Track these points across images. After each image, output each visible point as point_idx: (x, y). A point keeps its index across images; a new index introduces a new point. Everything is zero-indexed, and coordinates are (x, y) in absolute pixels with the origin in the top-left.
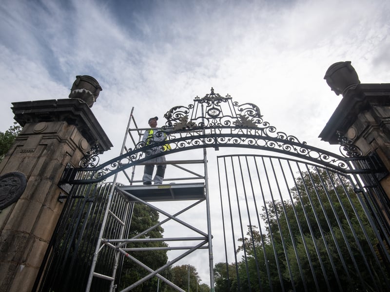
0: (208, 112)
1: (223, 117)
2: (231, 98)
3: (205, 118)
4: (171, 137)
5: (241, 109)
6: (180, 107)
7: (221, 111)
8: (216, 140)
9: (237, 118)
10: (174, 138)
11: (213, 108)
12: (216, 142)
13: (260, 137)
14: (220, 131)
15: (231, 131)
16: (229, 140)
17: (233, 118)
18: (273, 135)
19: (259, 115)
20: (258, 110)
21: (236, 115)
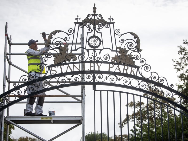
0: (88, 41)
1: (104, 49)
2: (113, 23)
3: (85, 49)
4: (52, 72)
5: (122, 40)
6: (59, 31)
7: (102, 41)
8: (94, 78)
9: (117, 51)
10: (54, 73)
11: (94, 36)
12: (94, 81)
13: (135, 77)
14: (99, 67)
15: (109, 67)
16: (106, 78)
17: (113, 51)
18: (147, 75)
19: (138, 49)
20: (138, 42)
21: (117, 48)
